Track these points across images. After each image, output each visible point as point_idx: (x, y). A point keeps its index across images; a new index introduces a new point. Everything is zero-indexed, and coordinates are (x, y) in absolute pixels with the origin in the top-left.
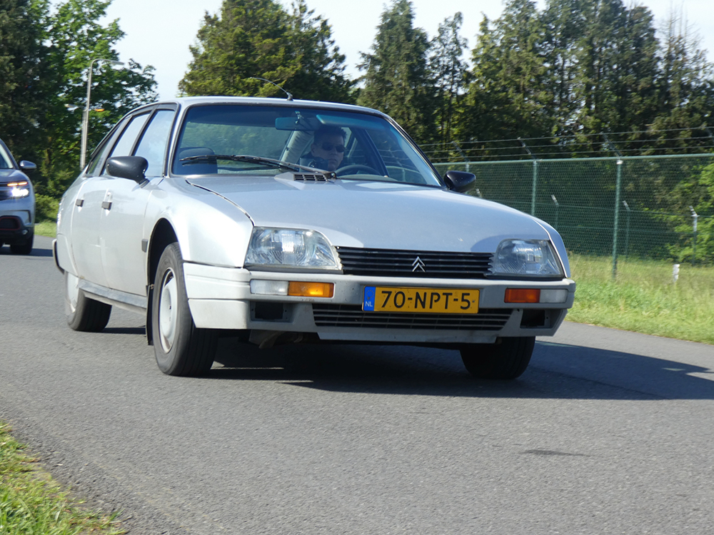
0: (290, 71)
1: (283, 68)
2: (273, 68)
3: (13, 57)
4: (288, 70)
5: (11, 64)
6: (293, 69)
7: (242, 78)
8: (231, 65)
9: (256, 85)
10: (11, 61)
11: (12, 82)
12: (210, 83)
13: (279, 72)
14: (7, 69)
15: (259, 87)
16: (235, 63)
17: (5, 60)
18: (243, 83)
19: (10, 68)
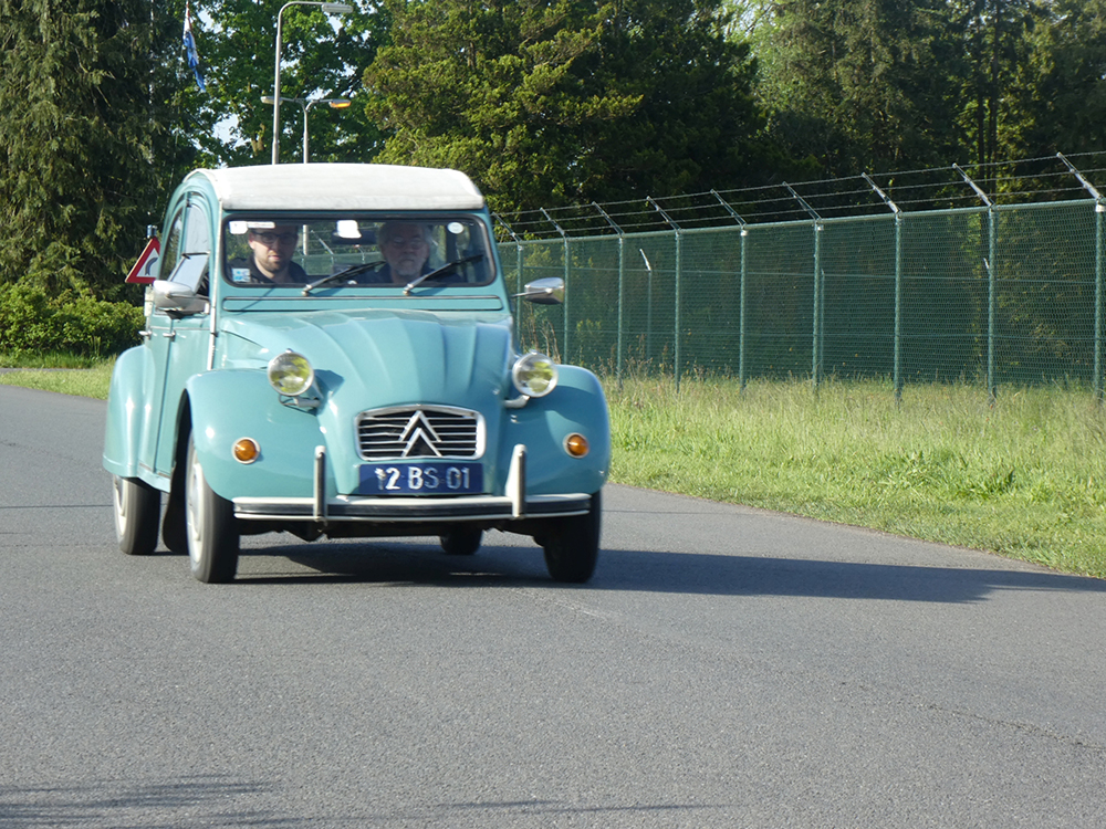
0: (580, 41)
1: (566, 34)
2: (548, 34)
3: (94, 14)
4: (577, 36)
5: (92, 30)
6: (586, 35)
7: (489, 56)
8: (468, 32)
9: (517, 70)
10: (93, 21)
11: (96, 66)
12: (427, 71)
13: (559, 41)
14: (85, 41)
15: (522, 72)
16: (475, 28)
17: (80, 20)
18: (490, 67)
19: (90, 38)
